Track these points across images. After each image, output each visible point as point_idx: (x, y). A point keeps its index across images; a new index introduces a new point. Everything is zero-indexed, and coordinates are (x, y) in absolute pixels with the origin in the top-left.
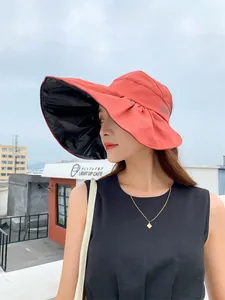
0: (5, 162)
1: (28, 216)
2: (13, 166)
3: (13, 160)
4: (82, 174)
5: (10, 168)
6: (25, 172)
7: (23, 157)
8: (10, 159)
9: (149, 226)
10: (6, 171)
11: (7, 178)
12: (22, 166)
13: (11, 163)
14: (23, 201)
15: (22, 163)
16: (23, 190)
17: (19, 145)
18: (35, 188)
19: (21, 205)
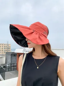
0: (5, 49)
1: (11, 64)
2: (7, 49)
3: (7, 48)
4: (26, 52)
5: (6, 50)
6: (10, 51)
7: (10, 47)
8: (6, 48)
9: (38, 68)
10: (5, 51)
11: (5, 53)
12: (10, 50)
13: (6, 49)
14: (9, 59)
15: (10, 49)
16: (10, 57)
17: (9, 44)
18: (13, 56)
19: (9, 61)
